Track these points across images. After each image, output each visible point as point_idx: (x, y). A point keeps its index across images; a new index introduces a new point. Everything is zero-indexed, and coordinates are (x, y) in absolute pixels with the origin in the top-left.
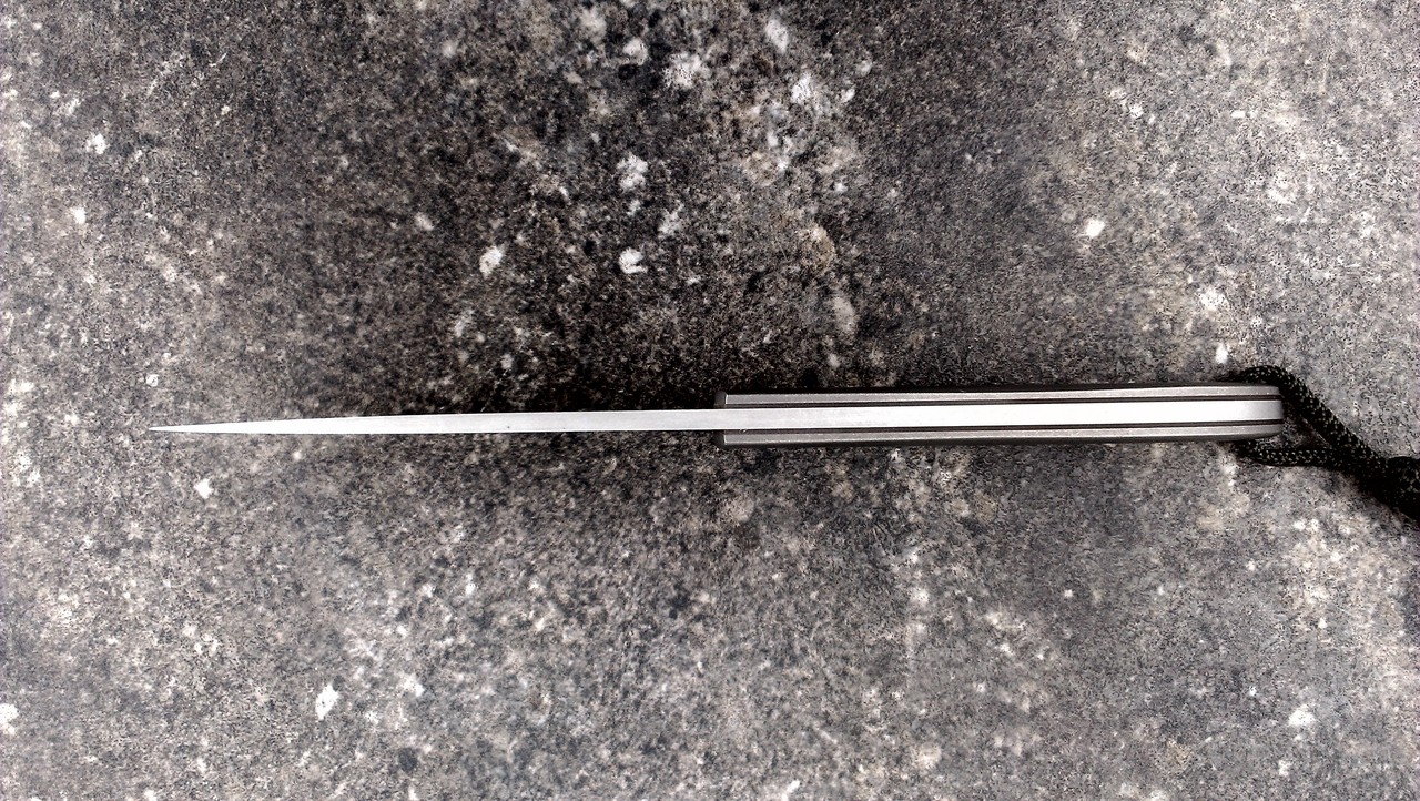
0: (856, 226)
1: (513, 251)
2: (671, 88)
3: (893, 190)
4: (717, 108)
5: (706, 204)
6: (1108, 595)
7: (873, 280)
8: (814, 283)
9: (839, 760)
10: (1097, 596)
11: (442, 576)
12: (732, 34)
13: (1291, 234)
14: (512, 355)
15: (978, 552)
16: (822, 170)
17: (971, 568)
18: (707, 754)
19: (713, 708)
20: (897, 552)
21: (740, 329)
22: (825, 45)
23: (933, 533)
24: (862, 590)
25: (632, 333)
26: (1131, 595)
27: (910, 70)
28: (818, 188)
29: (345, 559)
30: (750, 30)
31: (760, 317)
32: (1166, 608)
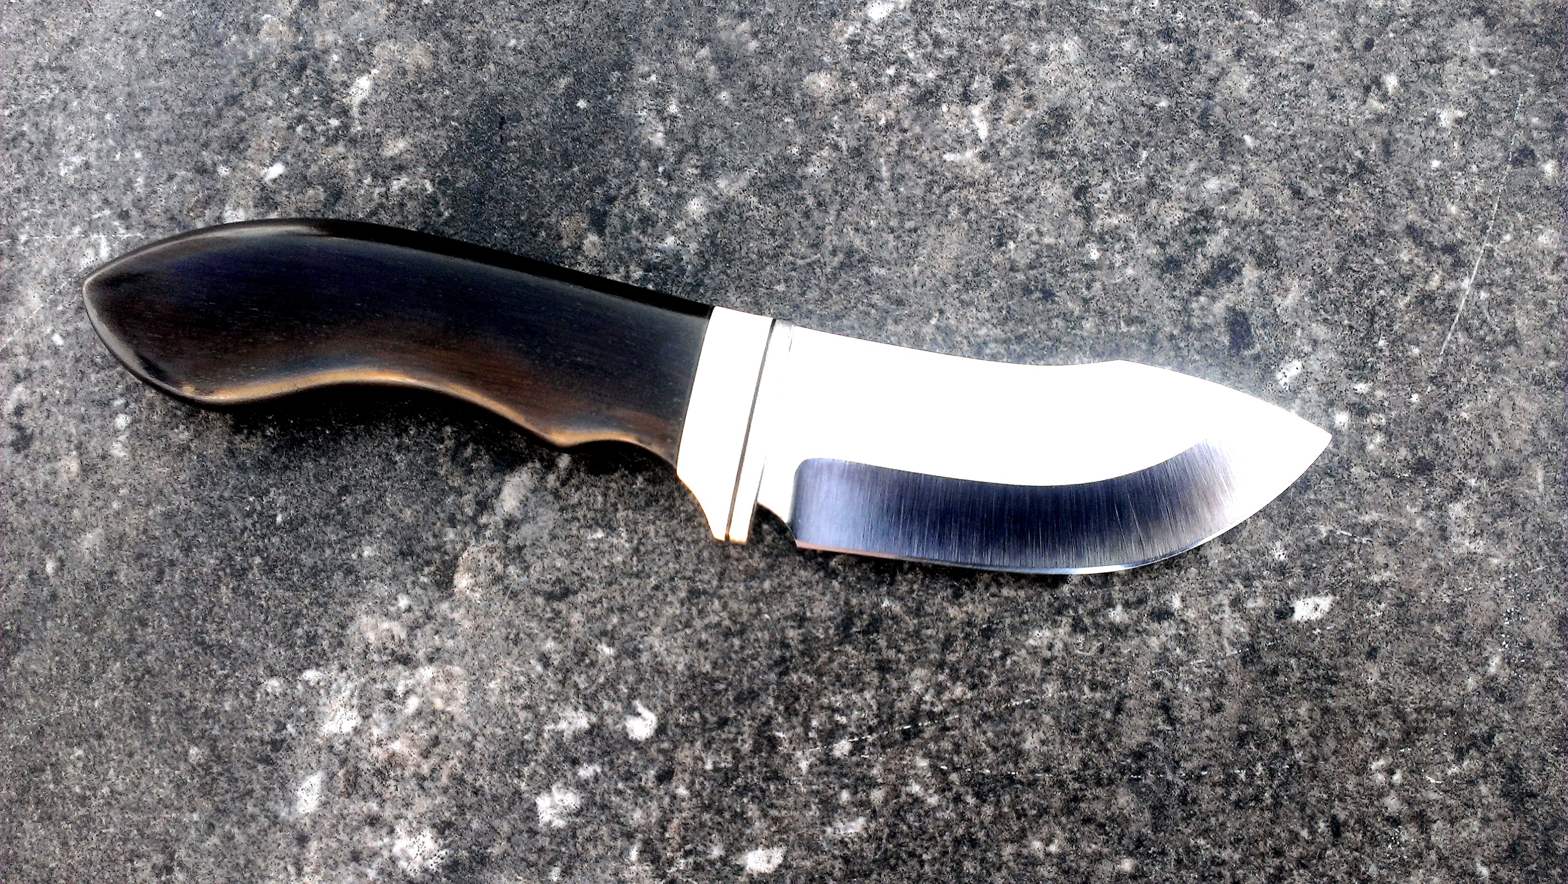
0: (427, 556)
1: (735, 848)
2: (445, 847)
3: (366, 554)
4: (427, 784)
5: (527, 707)
6: (554, 76)
7: (461, 496)
8: (511, 543)
9: (893, 143)
10: (563, 83)
11: (1092, 613)
12: (344, 837)
13: (127, 212)
14: (831, 750)
15: (615, 198)
16: (400, 632)
17: (634, 191)
18: (1000, 244)
19: (957, 277)
20: (678, 258)
21: (611, 568)
22: (283, 741)
23: (634, 246)
24: (737, 256)
25: (706, 658)
26: (537, 60)
27: (242, 642)
28: (421, 620)
29: (1171, 721)
30: (327, 825)
31: (585, 560)
32: (522, 27)
